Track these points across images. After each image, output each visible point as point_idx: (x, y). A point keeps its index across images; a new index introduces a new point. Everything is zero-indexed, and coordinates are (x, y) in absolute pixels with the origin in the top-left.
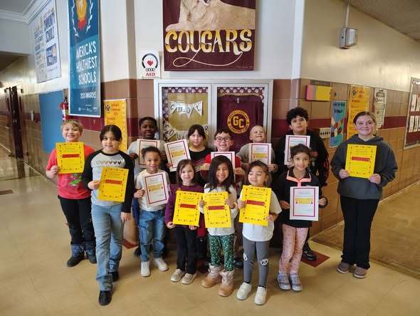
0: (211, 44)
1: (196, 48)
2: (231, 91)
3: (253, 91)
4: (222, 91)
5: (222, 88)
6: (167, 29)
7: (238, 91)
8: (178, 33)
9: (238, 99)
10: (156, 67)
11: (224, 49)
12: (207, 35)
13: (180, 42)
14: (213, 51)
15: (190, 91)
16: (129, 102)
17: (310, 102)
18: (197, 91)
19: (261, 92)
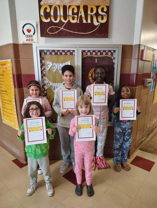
0: (76, 16)
1: (65, 19)
2: (91, 54)
3: (107, 54)
4: (84, 54)
5: (84, 51)
6: (42, 3)
7: (96, 54)
8: (50, 7)
9: (96, 60)
10: (34, 34)
11: (87, 20)
12: (73, 9)
13: (52, 14)
14: (78, 22)
15: (61, 54)
16: (14, 62)
17: (143, 62)
18: (66, 54)
19: (112, 54)
